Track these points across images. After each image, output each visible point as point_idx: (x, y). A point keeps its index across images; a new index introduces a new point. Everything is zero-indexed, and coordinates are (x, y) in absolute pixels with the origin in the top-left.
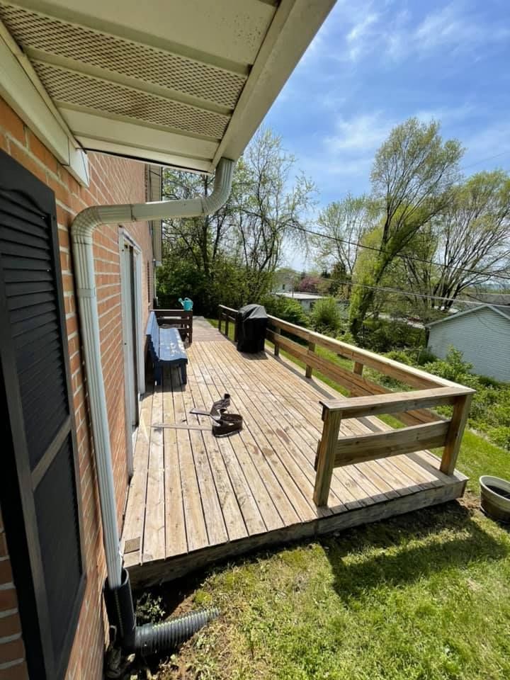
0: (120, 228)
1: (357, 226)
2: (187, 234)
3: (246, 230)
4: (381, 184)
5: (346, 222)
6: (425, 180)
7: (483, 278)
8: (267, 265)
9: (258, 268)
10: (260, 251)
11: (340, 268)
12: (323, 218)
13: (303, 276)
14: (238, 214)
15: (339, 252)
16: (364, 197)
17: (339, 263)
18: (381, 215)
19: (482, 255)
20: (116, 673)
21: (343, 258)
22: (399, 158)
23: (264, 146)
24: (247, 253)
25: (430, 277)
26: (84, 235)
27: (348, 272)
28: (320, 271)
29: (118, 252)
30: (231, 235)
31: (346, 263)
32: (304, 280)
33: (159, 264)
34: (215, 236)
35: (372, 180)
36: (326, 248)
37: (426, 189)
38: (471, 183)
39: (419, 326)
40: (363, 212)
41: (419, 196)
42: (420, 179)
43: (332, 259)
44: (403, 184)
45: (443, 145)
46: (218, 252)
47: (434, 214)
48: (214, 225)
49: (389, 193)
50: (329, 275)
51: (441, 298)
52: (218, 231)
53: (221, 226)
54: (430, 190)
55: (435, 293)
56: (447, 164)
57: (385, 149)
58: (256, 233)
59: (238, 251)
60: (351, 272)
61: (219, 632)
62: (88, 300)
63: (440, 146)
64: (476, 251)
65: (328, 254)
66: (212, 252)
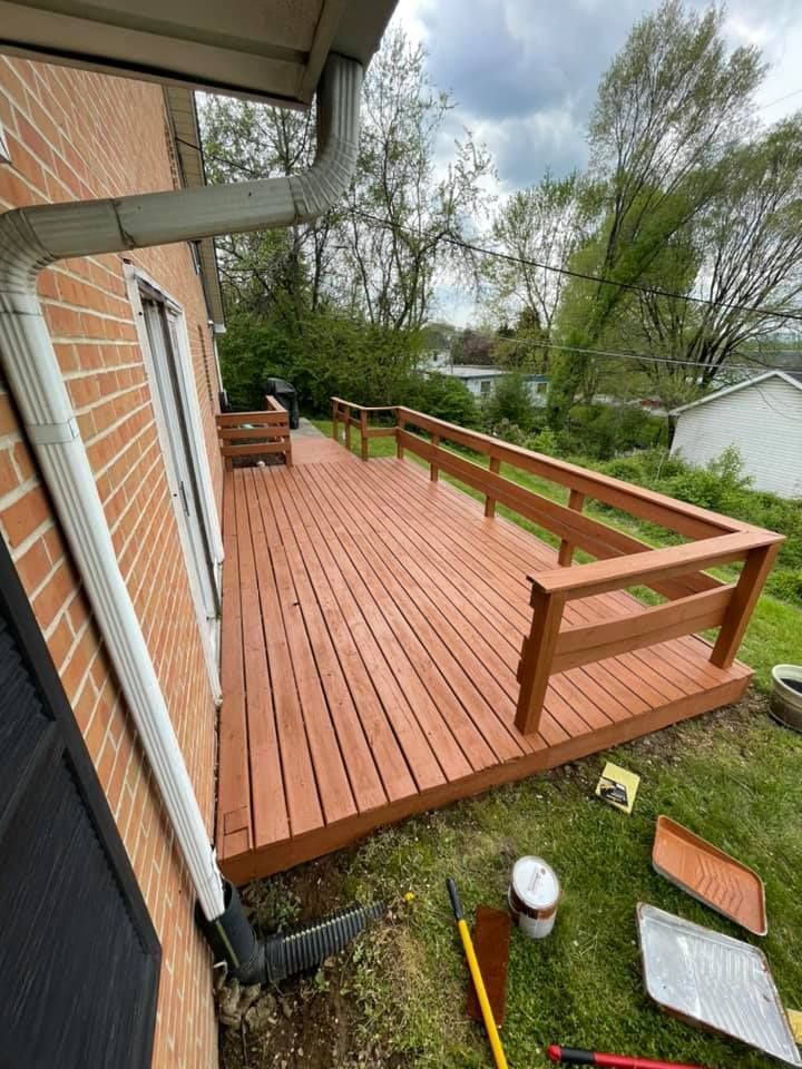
0: (125, 265)
1: (560, 237)
2: (262, 271)
3: (368, 256)
4: (607, 149)
5: (540, 233)
6: (689, 134)
7: (773, 325)
8: (406, 320)
9: (392, 326)
10: (393, 295)
11: (530, 318)
12: (499, 226)
13: (468, 334)
14: (350, 225)
15: (529, 288)
16: (573, 178)
17: (529, 307)
18: (604, 213)
19: (776, 282)
20: (235, 1018)
21: (535, 299)
22: (642, 92)
23: (390, 75)
24: (371, 298)
25: (681, 326)
26: (8, 291)
27: (544, 325)
28: (496, 325)
29: (132, 318)
30: (341, 267)
31: (540, 308)
32: (469, 342)
33: (222, 329)
34: (313, 271)
35: (589, 140)
36: (506, 282)
37: (688, 154)
38: (773, 139)
39: (659, 413)
40: (571, 210)
41: (675, 168)
42: (681, 133)
43: (517, 301)
44: (649, 145)
45: (726, 59)
46: (320, 299)
47: (700, 204)
48: (308, 248)
49: (621, 168)
50: (511, 331)
51: (697, 364)
52: (318, 261)
53: (322, 250)
54: (697, 156)
55: (689, 355)
56: (730, 100)
57: (616, 74)
58: (384, 261)
59: (354, 296)
60: (550, 324)
61: (385, 940)
62: (57, 446)
63: (721, 62)
64: (766, 274)
65: (510, 292)
66: (311, 300)
